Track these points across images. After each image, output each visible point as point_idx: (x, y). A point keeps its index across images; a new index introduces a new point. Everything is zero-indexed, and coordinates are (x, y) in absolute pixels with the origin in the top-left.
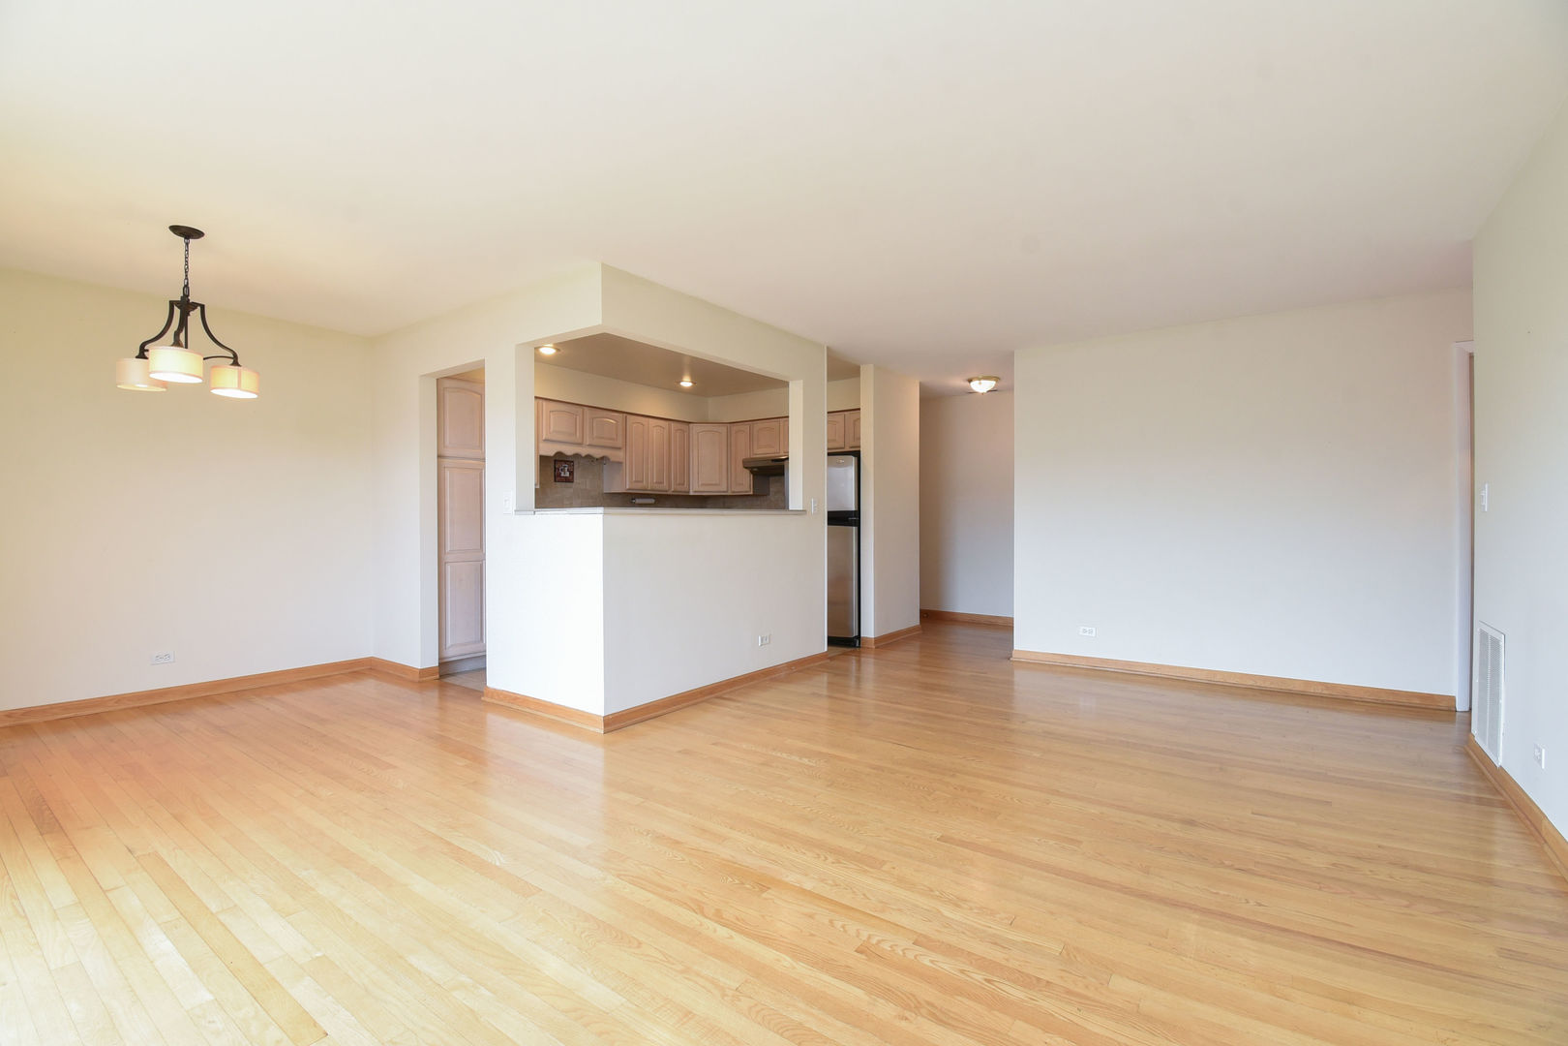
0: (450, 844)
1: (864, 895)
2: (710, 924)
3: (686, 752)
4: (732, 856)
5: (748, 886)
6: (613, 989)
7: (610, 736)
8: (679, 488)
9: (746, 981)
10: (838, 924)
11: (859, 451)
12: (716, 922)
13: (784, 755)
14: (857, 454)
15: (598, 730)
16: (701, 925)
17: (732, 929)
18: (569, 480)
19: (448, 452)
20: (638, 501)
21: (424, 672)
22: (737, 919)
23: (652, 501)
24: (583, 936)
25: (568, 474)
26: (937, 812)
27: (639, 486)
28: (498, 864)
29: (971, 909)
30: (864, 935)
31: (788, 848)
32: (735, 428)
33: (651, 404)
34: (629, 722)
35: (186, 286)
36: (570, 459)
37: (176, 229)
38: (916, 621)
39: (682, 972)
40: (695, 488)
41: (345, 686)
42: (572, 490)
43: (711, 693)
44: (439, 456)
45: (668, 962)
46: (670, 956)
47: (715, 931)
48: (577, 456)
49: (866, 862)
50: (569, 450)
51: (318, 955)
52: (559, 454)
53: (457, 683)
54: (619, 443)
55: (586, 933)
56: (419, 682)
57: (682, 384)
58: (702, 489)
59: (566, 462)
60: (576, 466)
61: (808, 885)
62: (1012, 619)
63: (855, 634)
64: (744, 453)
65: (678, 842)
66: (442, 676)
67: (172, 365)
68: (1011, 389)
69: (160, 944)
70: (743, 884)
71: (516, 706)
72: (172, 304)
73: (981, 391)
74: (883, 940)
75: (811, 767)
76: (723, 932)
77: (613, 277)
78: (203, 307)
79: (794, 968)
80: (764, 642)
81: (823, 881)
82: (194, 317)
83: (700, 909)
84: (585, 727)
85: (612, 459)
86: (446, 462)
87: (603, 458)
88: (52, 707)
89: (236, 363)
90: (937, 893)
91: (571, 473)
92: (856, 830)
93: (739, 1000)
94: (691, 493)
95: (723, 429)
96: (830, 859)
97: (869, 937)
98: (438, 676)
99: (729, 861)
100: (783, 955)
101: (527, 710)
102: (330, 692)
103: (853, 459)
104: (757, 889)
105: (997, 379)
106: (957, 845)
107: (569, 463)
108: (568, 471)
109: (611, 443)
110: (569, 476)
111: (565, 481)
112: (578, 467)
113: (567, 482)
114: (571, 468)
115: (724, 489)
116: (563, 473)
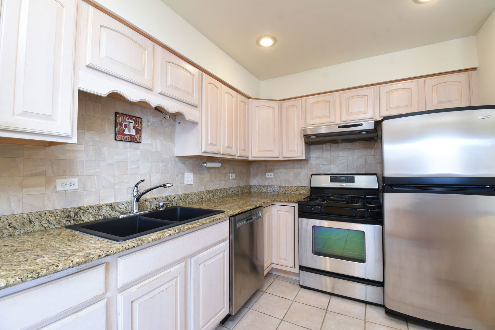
8: (243, 154)
18: (133, 140)
20: (208, 165)
23: (220, 165)
25: (133, 132)
27: (213, 149)
32: (286, 104)
40: (254, 154)
42: (138, 152)
50: (133, 94)
54: (196, 101)
58: (258, 155)
60: (144, 124)
64: (296, 125)
85: (188, 117)
87: (177, 115)
91: (139, 131)
94: (250, 159)
95: (276, 105)
107: (136, 119)
108: (134, 128)
109: (186, 98)
110: (135, 134)
111: (130, 141)
112: (147, 126)
113: (132, 142)
114: (138, 125)
115: (276, 155)
116: (128, 130)
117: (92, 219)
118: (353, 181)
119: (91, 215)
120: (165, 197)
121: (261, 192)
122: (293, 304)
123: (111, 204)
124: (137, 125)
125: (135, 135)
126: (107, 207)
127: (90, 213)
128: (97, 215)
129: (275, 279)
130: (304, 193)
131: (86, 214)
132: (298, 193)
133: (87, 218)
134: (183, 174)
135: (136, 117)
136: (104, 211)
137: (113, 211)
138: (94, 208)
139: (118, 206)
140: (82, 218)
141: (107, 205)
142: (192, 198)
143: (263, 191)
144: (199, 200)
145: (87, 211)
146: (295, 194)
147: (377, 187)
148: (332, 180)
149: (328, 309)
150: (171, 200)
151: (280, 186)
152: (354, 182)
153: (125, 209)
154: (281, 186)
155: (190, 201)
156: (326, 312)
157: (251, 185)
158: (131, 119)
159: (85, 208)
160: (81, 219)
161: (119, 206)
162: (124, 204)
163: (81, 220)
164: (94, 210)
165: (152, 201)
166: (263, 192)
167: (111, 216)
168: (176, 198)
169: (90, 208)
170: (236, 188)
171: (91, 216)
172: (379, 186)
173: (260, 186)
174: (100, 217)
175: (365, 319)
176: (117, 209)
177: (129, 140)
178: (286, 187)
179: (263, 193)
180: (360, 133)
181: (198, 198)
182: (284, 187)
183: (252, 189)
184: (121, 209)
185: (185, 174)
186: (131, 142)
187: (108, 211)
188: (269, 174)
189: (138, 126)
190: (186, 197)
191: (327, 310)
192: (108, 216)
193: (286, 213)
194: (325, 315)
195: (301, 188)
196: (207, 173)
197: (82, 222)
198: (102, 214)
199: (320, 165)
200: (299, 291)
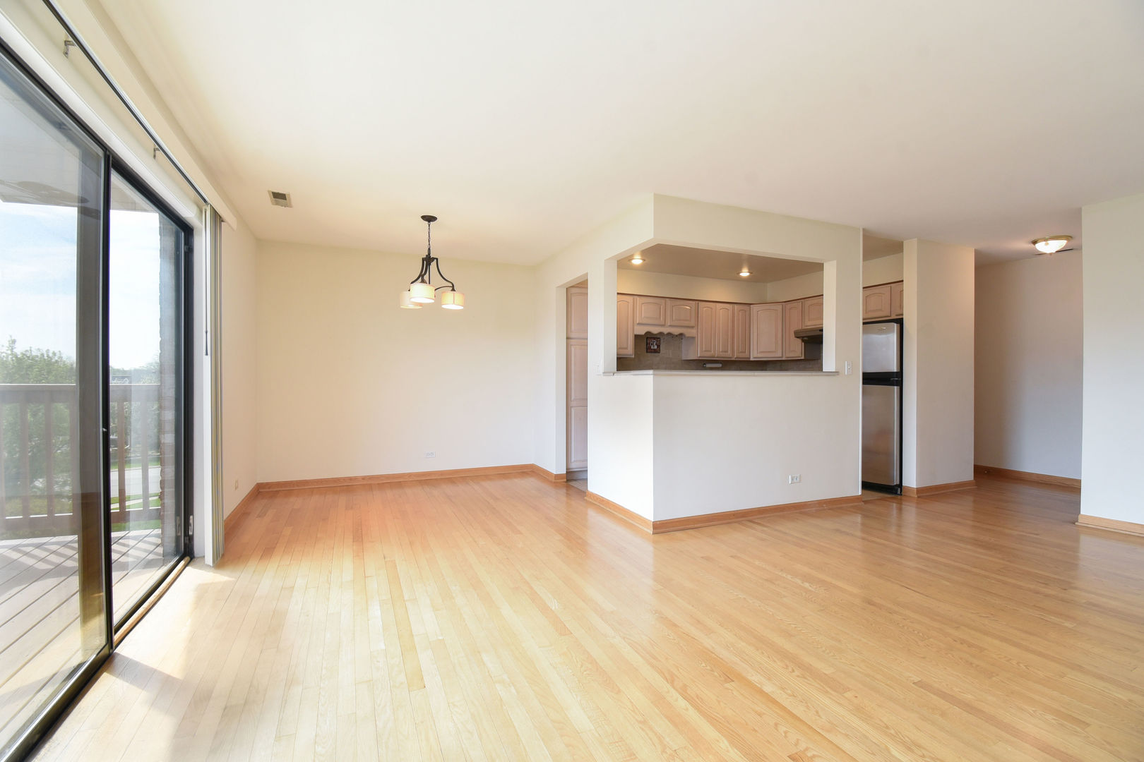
0: (531, 588)
1: (817, 712)
2: (675, 694)
3: (708, 559)
4: (713, 648)
5: (716, 674)
6: (589, 718)
7: (658, 537)
8: (742, 355)
9: (685, 748)
10: (782, 729)
11: (902, 319)
12: (680, 693)
13: (789, 577)
14: (900, 322)
15: (648, 531)
16: (668, 692)
17: (690, 703)
18: (656, 351)
19: (573, 335)
20: (708, 366)
21: (557, 476)
22: (697, 696)
23: (720, 365)
24: (585, 673)
25: (656, 347)
26: (924, 658)
27: (708, 354)
28: (553, 608)
29: (923, 756)
30: (802, 746)
31: (763, 653)
32: (789, 305)
33: (718, 292)
34: (672, 529)
35: (429, 249)
36: (658, 337)
37: (424, 218)
38: (969, 475)
39: (640, 722)
40: (755, 355)
41: (516, 480)
42: (658, 358)
43: (743, 516)
44: (567, 338)
45: (634, 711)
46: (637, 708)
47: (677, 700)
48: (661, 333)
49: (832, 685)
50: (655, 330)
51: (441, 638)
52: (648, 333)
53: (575, 486)
54: (692, 323)
55: (588, 672)
56: (554, 483)
57: (741, 274)
58: (759, 355)
59: (654, 338)
60: (662, 341)
61: (768, 688)
62: (1079, 481)
63: (896, 482)
64: (797, 326)
65: (675, 625)
66: (568, 481)
67: (421, 294)
68: (1079, 248)
69: (376, 611)
70: (712, 671)
71: (604, 506)
72: (423, 260)
73: (1048, 252)
74: (820, 756)
75: (810, 591)
76: (682, 703)
77: (661, 201)
78: (437, 259)
79: (728, 751)
80: (795, 480)
81: (783, 689)
82: (433, 264)
83: (671, 680)
84: (641, 527)
85: (687, 335)
86: (572, 341)
87: (681, 334)
88: (382, 476)
89: (453, 290)
90: (892, 732)
91: (659, 346)
92: (832, 654)
93: (674, 760)
94: (752, 359)
95: (779, 307)
96: (797, 673)
97: (807, 749)
98: (565, 480)
99: (709, 651)
100: (724, 739)
101: (608, 509)
102: (507, 482)
103: (895, 326)
104: (723, 679)
105: (1068, 238)
106: (934, 694)
108: (656, 345)
109: (686, 323)
112: (664, 344)
113: (655, 353)
135: (657, 341)
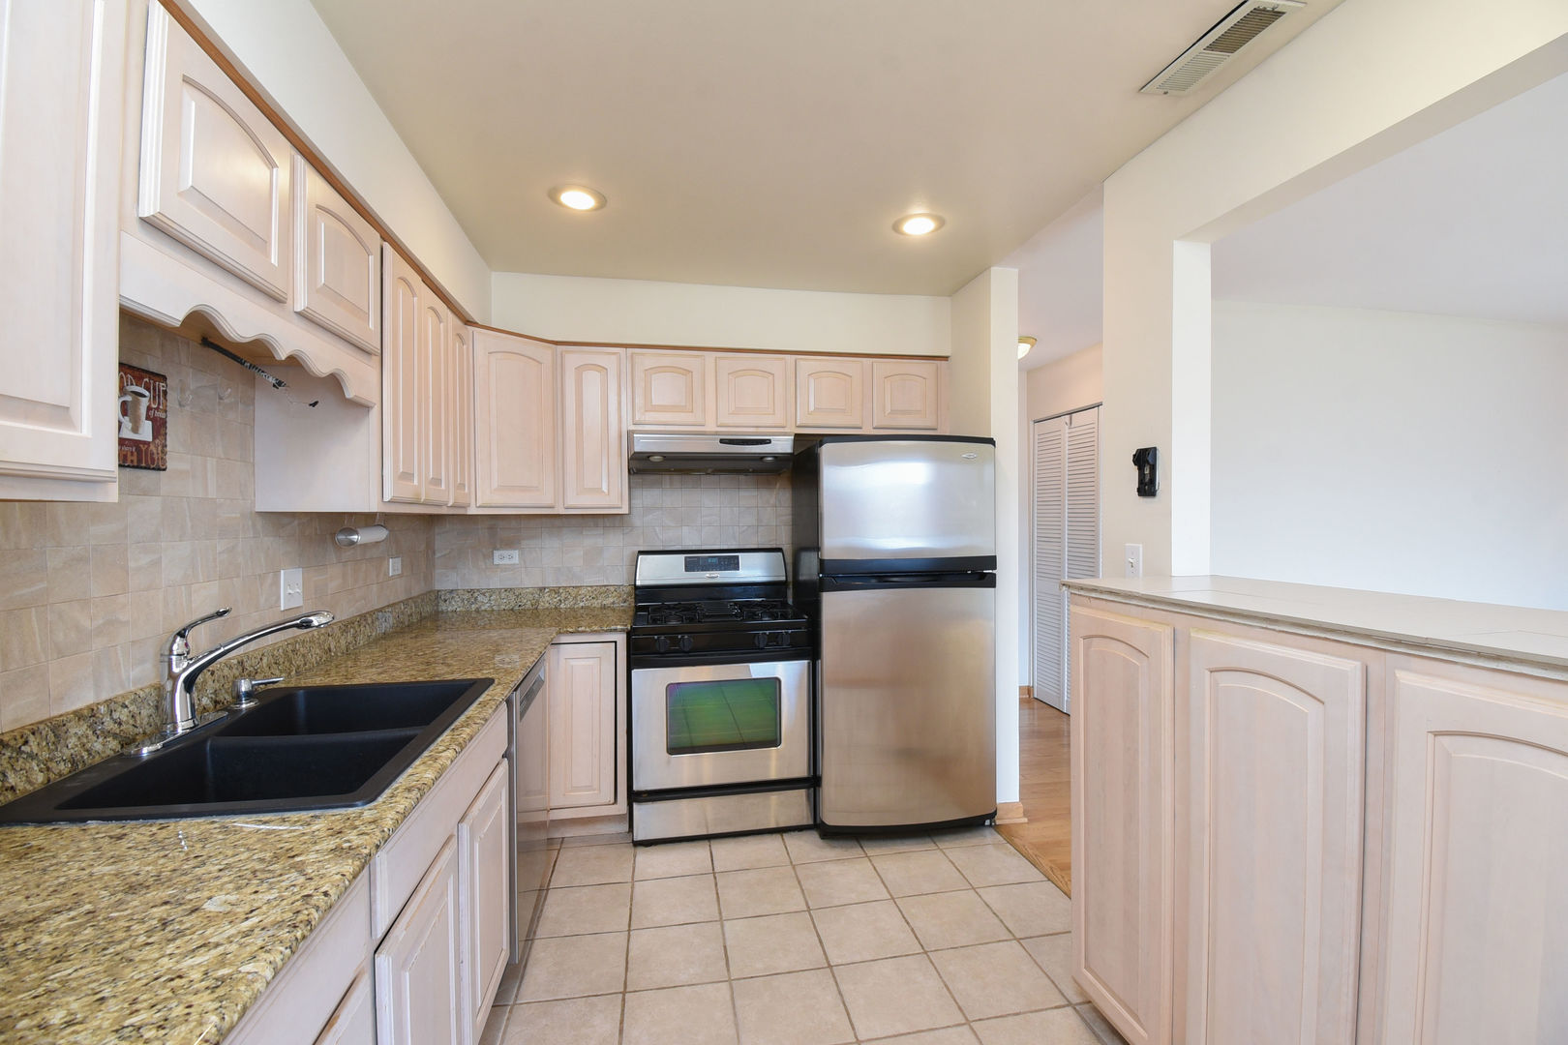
18: (144, 459)
25: (146, 432)
32: (574, 358)
40: (482, 497)
54: (372, 333)
60: (173, 397)
85: (349, 389)
91: (159, 427)
94: (472, 510)
95: (545, 353)
107: (152, 382)
108: (148, 418)
110: (150, 439)
111: (135, 464)
112: (178, 407)
113: (141, 468)
114: (159, 404)
115: (548, 500)
116: (130, 425)
117: (40, 778)
118: (734, 564)
119: (34, 764)
120: (235, 661)
121: (477, 611)
122: (636, 890)
123: (93, 710)
124: (154, 403)
125: (147, 443)
126: (82, 722)
127: (32, 756)
128: (51, 760)
129: (559, 850)
130: (613, 603)
131: (21, 760)
132: (596, 603)
133: (24, 779)
134: (277, 574)
135: (152, 373)
136: (72, 741)
137: (98, 737)
138: (44, 733)
139: (111, 715)
140: (10, 781)
141: (79, 715)
142: (303, 656)
143: (483, 608)
144: (321, 658)
145: (23, 748)
146: (588, 607)
147: (784, 578)
148: (690, 566)
149: (716, 870)
150: (252, 669)
151: (542, 589)
152: (737, 567)
153: (131, 722)
154: (545, 589)
155: (299, 667)
156: (715, 878)
157: (438, 591)
158: (138, 381)
159: (16, 740)
160: (7, 785)
161: (116, 715)
162: (126, 707)
163: (6, 790)
164: (44, 743)
165: (203, 682)
166: (486, 610)
167: (94, 757)
168: (265, 660)
169: (31, 738)
170: (405, 602)
171: (36, 768)
172: (786, 576)
173: (471, 591)
174: (62, 766)
175: (791, 862)
176: (109, 728)
177: (132, 461)
178: (561, 591)
179: (483, 613)
180: (762, 458)
181: (318, 651)
182: (556, 591)
183: (441, 603)
184: (120, 724)
185: (282, 572)
186: (138, 467)
187: (85, 740)
188: (505, 553)
189: (158, 409)
190: (291, 654)
191: (714, 873)
192: (86, 757)
193: (591, 662)
194: (716, 885)
195: (604, 590)
196: (335, 561)
197: (10, 796)
198: (67, 753)
199: (657, 529)
200: (635, 856)
